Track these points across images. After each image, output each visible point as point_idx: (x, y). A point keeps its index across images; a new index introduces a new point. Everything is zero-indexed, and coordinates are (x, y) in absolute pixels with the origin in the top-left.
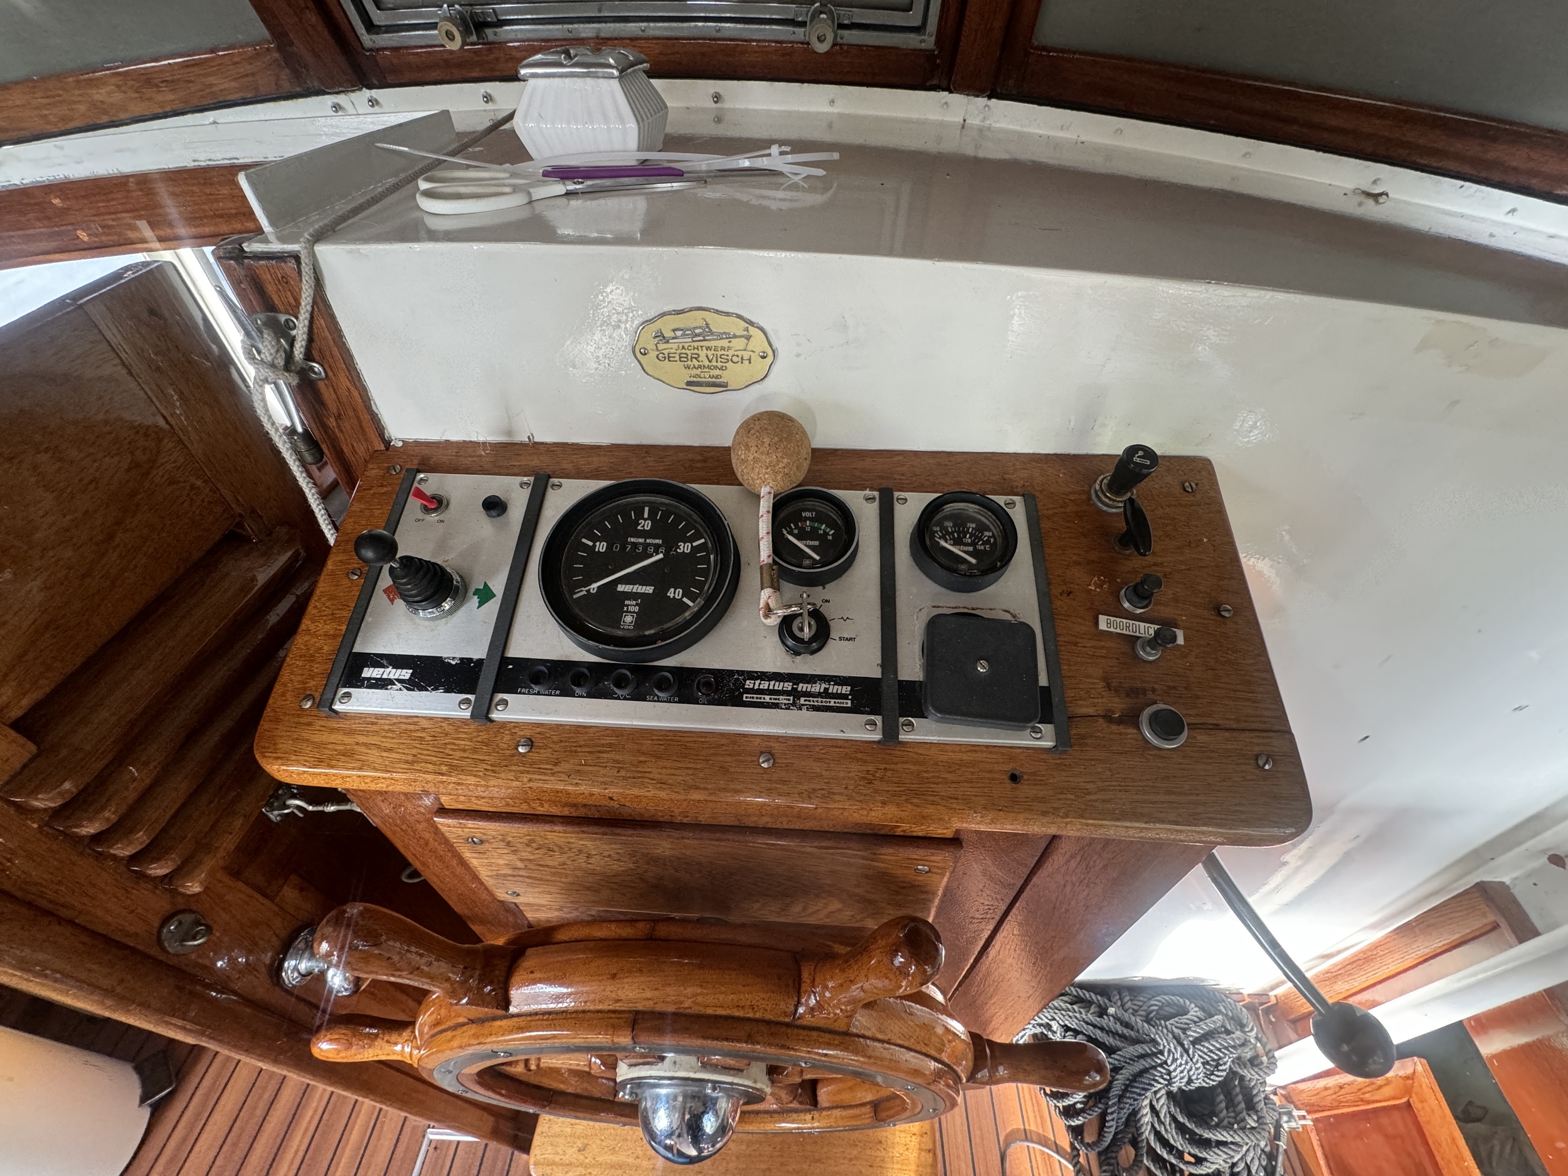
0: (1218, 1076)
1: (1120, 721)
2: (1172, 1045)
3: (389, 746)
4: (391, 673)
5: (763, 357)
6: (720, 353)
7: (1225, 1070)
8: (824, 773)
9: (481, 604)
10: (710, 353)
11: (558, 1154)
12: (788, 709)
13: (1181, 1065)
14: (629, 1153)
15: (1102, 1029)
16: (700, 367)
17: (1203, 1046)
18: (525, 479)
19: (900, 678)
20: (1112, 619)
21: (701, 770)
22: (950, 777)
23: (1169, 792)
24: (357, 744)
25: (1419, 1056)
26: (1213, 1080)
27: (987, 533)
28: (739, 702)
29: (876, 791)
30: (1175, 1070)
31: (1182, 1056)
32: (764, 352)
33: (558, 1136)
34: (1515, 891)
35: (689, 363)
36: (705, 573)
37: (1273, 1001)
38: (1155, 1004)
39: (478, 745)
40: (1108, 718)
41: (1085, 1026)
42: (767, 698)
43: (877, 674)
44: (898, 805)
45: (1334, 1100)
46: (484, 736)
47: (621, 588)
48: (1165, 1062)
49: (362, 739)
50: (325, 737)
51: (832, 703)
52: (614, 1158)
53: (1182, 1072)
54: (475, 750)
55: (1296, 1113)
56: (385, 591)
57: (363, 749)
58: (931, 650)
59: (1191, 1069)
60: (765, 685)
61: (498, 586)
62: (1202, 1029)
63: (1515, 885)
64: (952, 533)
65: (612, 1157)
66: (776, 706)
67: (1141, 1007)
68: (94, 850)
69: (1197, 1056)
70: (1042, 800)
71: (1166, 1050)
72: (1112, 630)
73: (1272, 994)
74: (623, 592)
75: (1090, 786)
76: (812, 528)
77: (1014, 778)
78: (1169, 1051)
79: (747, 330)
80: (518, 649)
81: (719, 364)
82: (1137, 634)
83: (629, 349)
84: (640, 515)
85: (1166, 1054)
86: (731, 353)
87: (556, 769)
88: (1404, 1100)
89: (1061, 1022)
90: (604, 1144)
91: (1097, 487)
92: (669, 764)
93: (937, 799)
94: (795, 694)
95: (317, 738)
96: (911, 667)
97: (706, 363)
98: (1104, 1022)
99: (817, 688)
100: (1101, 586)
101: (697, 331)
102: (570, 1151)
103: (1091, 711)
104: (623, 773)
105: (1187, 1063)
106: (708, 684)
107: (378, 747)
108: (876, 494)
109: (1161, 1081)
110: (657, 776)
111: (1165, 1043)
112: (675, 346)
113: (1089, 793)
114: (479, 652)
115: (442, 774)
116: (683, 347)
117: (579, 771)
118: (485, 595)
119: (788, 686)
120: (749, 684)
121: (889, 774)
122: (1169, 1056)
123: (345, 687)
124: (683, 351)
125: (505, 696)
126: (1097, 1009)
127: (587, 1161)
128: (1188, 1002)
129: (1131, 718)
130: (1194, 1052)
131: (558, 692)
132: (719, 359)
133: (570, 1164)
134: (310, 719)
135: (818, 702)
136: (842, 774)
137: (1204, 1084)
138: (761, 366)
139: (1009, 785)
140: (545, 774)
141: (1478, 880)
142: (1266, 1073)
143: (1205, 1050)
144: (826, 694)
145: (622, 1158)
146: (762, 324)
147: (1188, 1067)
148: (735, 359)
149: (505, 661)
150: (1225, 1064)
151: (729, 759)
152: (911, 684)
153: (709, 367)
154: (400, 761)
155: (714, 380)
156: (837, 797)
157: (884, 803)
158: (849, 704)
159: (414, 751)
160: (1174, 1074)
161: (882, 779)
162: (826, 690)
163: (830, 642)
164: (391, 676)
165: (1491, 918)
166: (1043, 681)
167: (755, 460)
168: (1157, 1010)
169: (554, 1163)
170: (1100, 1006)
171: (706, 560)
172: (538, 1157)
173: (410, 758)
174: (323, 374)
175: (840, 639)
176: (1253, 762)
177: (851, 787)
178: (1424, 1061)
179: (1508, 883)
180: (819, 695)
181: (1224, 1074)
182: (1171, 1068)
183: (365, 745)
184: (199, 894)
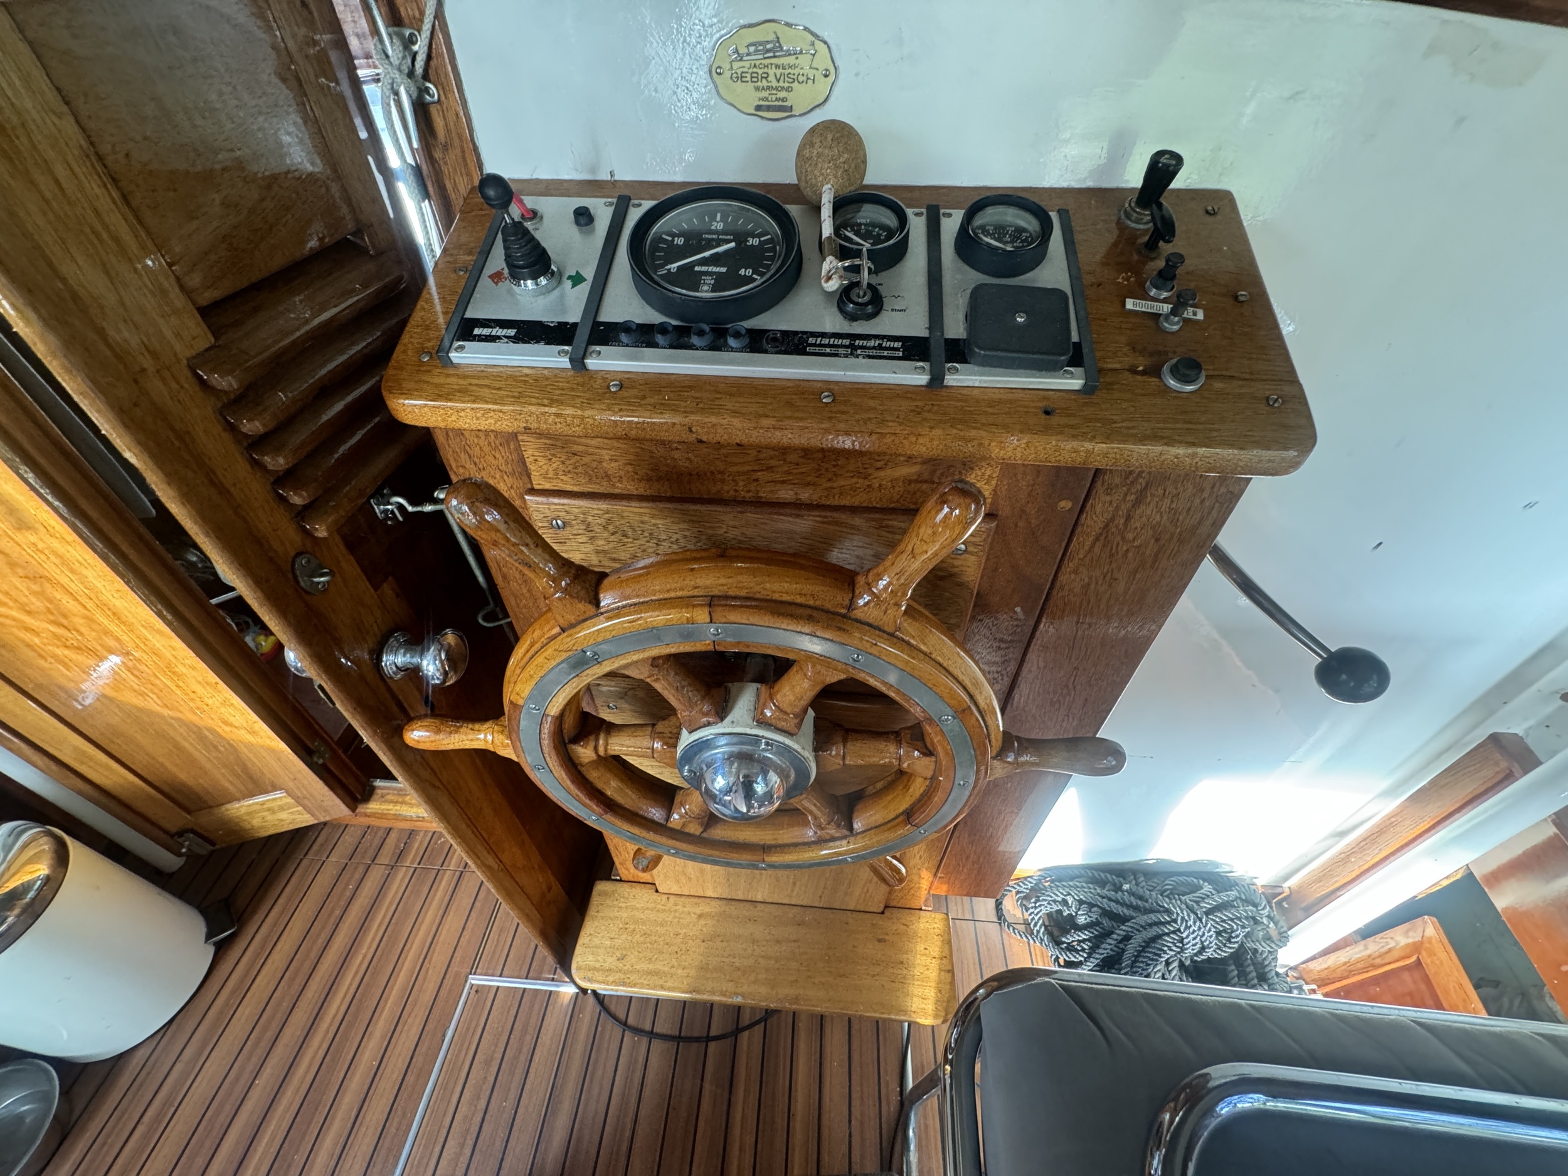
0: (1230, 948)
1: (1144, 373)
2: (1185, 913)
3: (497, 386)
4: (497, 331)
5: (826, 76)
6: (787, 72)
7: (1237, 942)
8: (878, 407)
9: (574, 286)
10: (778, 72)
11: (598, 961)
12: (847, 357)
13: (1194, 931)
14: (665, 962)
15: (1117, 902)
16: (768, 88)
17: (1217, 916)
18: (610, 200)
19: (946, 336)
20: (1138, 301)
21: (771, 404)
22: (990, 410)
23: (1186, 422)
24: (470, 384)
25: (1428, 915)
26: (1225, 952)
27: (1024, 234)
28: (803, 353)
29: (925, 419)
30: (1188, 937)
31: (1195, 923)
32: (827, 70)
33: (599, 947)
34: (1529, 742)
35: (759, 84)
36: (772, 259)
37: (1287, 892)
38: (1169, 884)
39: (575, 386)
40: (1133, 371)
41: (1100, 899)
42: (828, 350)
43: (925, 333)
44: (944, 429)
45: (1345, 970)
46: (580, 380)
47: (697, 268)
48: (1179, 930)
49: (474, 381)
50: (442, 380)
51: (886, 353)
52: (651, 967)
53: (1194, 939)
54: (573, 389)
55: (1306, 987)
56: (490, 277)
57: (474, 388)
58: (972, 317)
59: (1203, 935)
60: (826, 341)
61: (589, 273)
62: (1215, 901)
63: (1527, 736)
64: (994, 234)
65: (648, 966)
66: (836, 355)
67: (1155, 888)
68: (251, 456)
69: (1209, 925)
70: (1072, 427)
71: (1179, 918)
72: (1138, 309)
73: (1286, 885)
74: (700, 272)
75: (1115, 417)
76: (867, 230)
77: (1047, 413)
78: (1183, 918)
79: (813, 44)
80: (611, 313)
81: (786, 85)
82: (1161, 312)
83: (706, 69)
84: (713, 218)
85: (1179, 922)
86: (796, 71)
87: (643, 402)
88: (1414, 959)
89: (1076, 897)
90: (641, 955)
91: (1127, 205)
92: (741, 400)
93: (978, 425)
94: (853, 348)
95: (436, 380)
96: (955, 327)
97: (774, 84)
98: (1119, 895)
99: (872, 343)
100: (1128, 280)
101: (769, 46)
102: (610, 960)
103: (1118, 366)
104: (701, 405)
105: (1200, 929)
106: (775, 339)
107: (489, 387)
108: (924, 210)
109: (1174, 948)
110: (731, 408)
111: (1178, 910)
112: (747, 64)
113: (1115, 422)
114: (574, 316)
115: (545, 406)
116: (755, 66)
117: (662, 404)
118: (577, 279)
119: (847, 342)
120: (811, 340)
121: (936, 408)
122: (1182, 923)
123: (458, 340)
124: (755, 70)
125: (598, 348)
126: (1111, 887)
127: (625, 968)
128: (1201, 882)
129: (1154, 371)
130: (1206, 921)
131: (644, 345)
132: (786, 79)
133: (610, 970)
134: (429, 368)
135: (874, 353)
136: (893, 408)
137: (1216, 956)
138: (823, 85)
139: (1044, 416)
140: (634, 406)
141: (1491, 732)
142: (1277, 945)
143: (1217, 920)
144: (880, 347)
145: (659, 966)
146: (826, 39)
147: (1200, 933)
148: (801, 79)
149: (596, 324)
150: (1237, 936)
151: (794, 397)
152: (955, 342)
153: (776, 89)
154: (508, 396)
155: (780, 103)
156: (890, 424)
157: (931, 428)
158: (901, 354)
159: (520, 390)
160: (1186, 941)
161: (929, 411)
162: (880, 345)
163: (883, 312)
164: (498, 334)
165: (1504, 764)
166: (1075, 337)
167: (819, 155)
168: (1171, 889)
169: (595, 969)
170: (1114, 884)
171: (773, 249)
172: (580, 963)
173: (516, 394)
174: (436, 97)
175: (892, 310)
176: (1265, 402)
177: (902, 417)
178: (1435, 919)
179: (1520, 735)
180: (874, 348)
181: (1236, 946)
182: (1184, 935)
183: (476, 385)
184: (324, 539)
